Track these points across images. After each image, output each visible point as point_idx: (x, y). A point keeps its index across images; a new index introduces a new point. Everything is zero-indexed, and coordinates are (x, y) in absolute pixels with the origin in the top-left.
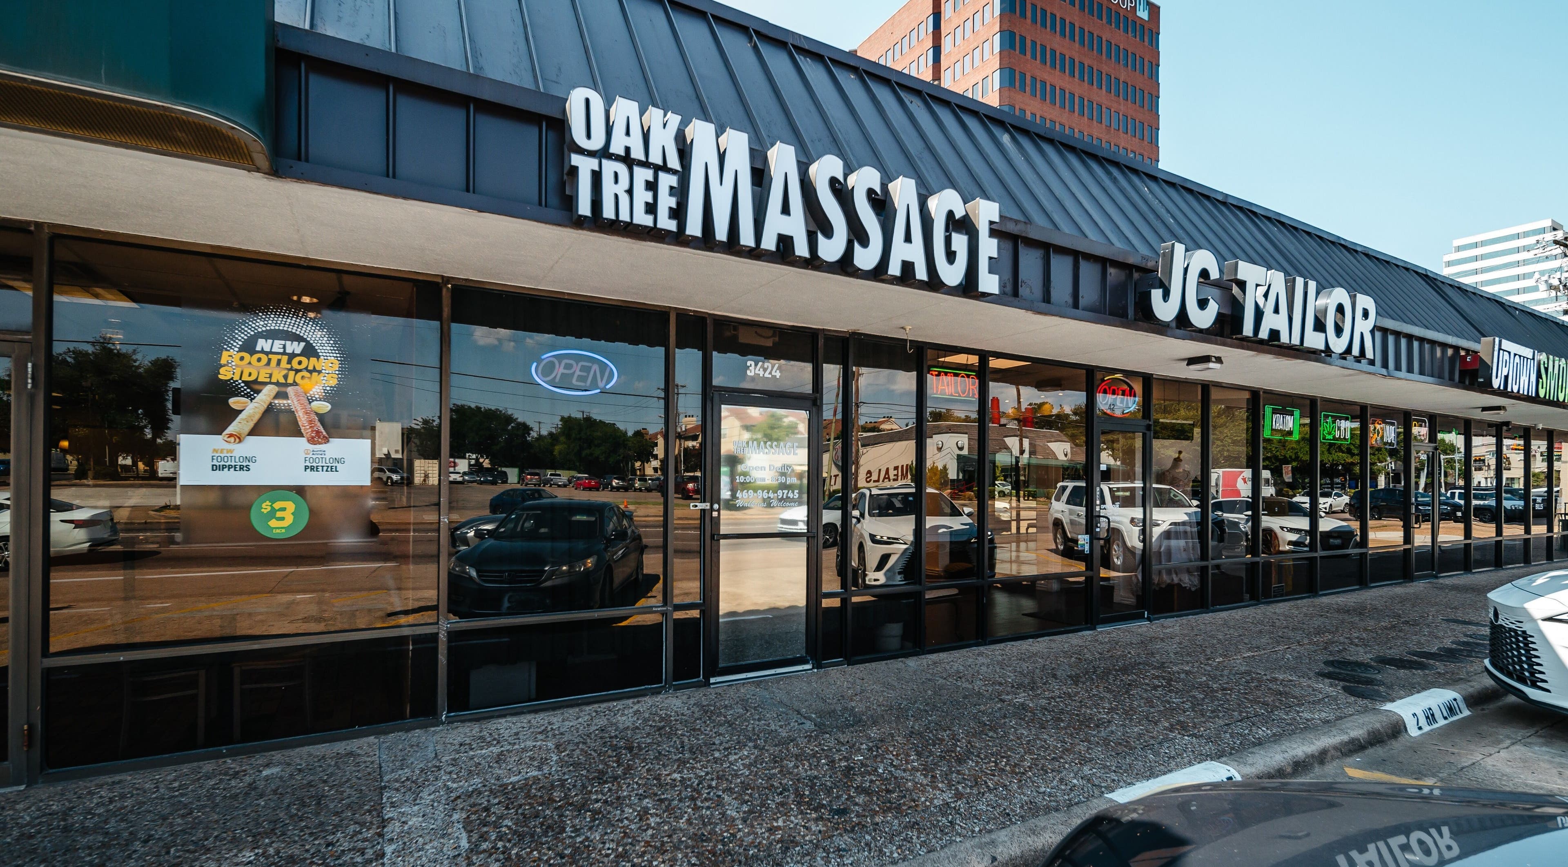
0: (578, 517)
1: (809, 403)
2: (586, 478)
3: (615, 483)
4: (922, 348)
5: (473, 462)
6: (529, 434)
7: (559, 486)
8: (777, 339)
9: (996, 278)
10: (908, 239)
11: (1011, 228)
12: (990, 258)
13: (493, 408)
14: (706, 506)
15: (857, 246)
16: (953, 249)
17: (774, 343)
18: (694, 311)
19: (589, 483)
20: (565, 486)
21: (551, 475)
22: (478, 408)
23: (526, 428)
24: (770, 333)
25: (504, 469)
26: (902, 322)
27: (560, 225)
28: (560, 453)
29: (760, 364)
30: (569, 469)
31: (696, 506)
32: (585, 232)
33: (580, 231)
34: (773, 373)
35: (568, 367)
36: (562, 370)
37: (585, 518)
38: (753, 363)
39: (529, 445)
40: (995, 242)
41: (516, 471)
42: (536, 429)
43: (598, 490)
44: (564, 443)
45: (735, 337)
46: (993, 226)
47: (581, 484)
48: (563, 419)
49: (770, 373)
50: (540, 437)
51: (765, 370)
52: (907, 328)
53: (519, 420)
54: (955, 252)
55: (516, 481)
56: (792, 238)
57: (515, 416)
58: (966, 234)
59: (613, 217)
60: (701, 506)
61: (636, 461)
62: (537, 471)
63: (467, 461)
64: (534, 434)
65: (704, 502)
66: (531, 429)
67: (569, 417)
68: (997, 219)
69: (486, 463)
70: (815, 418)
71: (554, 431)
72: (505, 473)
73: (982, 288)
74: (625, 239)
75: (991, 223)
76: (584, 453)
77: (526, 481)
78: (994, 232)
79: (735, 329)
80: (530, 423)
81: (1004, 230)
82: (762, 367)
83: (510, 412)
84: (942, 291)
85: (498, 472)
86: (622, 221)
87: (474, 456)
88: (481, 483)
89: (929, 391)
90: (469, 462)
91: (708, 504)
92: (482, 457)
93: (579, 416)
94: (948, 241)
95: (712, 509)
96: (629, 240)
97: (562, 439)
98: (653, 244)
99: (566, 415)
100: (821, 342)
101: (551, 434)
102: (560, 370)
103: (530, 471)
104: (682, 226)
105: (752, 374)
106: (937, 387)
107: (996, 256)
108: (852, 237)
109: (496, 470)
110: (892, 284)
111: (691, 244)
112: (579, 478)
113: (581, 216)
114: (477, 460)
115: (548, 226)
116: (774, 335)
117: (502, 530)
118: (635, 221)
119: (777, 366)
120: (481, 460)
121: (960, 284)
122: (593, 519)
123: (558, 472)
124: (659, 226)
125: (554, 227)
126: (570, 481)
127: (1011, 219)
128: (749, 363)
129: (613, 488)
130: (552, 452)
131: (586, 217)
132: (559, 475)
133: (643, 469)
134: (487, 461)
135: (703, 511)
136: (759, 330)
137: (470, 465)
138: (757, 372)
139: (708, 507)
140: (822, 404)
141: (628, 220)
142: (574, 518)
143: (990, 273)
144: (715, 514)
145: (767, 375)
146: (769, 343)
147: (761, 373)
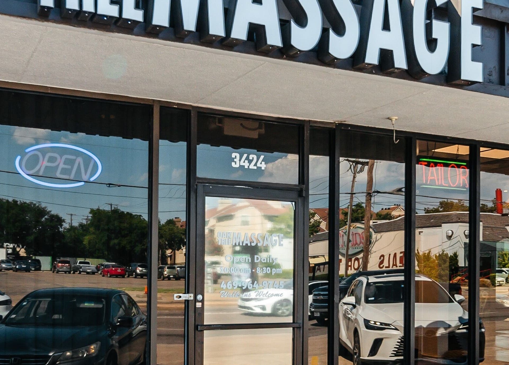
0: (87, 305)
1: (295, 195)
2: (113, 266)
3: (139, 270)
4: (411, 138)
5: (10, 251)
6: (61, 225)
7: (88, 273)
8: (263, 131)
9: (479, 66)
10: (386, 26)
11: (497, 15)
12: (474, 46)
13: (28, 202)
14: (190, 297)
15: (332, 35)
16: (434, 36)
17: (260, 135)
18: (178, 104)
19: (116, 270)
20: (93, 273)
21: (80, 263)
22: (15, 202)
23: (59, 220)
24: (256, 125)
25: (38, 258)
26: (388, 113)
27: (24, 17)
28: (89, 243)
29: (245, 156)
30: (98, 258)
31: (180, 297)
32: (50, 24)
33: (46, 23)
34: (259, 165)
35: (52, 160)
36: (46, 163)
37: (92, 305)
38: (238, 155)
39: (62, 235)
40: (478, 29)
41: (49, 259)
42: (68, 220)
43: (123, 277)
44: (94, 233)
45: (221, 130)
46: (476, 13)
47: (108, 272)
48: (92, 211)
49: (255, 165)
50: (72, 228)
51: (250, 162)
52: (394, 118)
53: (52, 213)
54: (436, 40)
55: (49, 269)
56: (263, 27)
57: (49, 209)
58: (449, 21)
59: (77, 8)
60: (185, 297)
61: (167, 249)
62: (68, 259)
63: (5, 250)
64: (66, 225)
65: (188, 293)
66: (64, 221)
67: (98, 210)
68: (480, 6)
69: (22, 252)
70: (301, 208)
71: (84, 222)
72: (38, 261)
73: (464, 76)
74: (92, 31)
75: (475, 10)
76: (112, 243)
77: (58, 268)
78: (477, 20)
79: (220, 121)
80: (63, 215)
81: (488, 17)
82: (247, 158)
83: (43, 205)
84: (423, 79)
85: (32, 260)
86: (86, 12)
87: (11, 246)
88: (17, 270)
89: (418, 181)
90: (7, 251)
91: (192, 295)
92: (19, 246)
93: (108, 208)
94: (429, 29)
95: (196, 300)
96: (96, 31)
97: (92, 229)
98: (121, 35)
99: (95, 208)
100: (307, 134)
101: (81, 225)
102: (44, 163)
103: (62, 259)
104: (148, 15)
105: (237, 166)
106: (427, 177)
107: (479, 43)
108: (328, 25)
109: (30, 258)
110: (371, 73)
111: (160, 35)
112: (106, 266)
113: (44, 7)
114: (14, 249)
115: (12, 18)
116: (260, 127)
117: (13, 316)
118: (100, 12)
119: (262, 157)
120: (18, 249)
121: (441, 73)
122: (101, 306)
123: (87, 260)
124: (125, 16)
125: (19, 19)
126: (98, 269)
127: (496, 6)
128: (234, 155)
129: (137, 275)
130: (82, 242)
131: (49, 8)
132: (88, 263)
133: (173, 257)
134: (23, 250)
135: (187, 302)
136: (246, 123)
137: (8, 254)
138: (242, 164)
139: (192, 298)
140: (308, 195)
141: (93, 10)
142: (82, 306)
143: (472, 60)
144: (199, 305)
145: (252, 167)
146: (254, 135)
147: (246, 165)
